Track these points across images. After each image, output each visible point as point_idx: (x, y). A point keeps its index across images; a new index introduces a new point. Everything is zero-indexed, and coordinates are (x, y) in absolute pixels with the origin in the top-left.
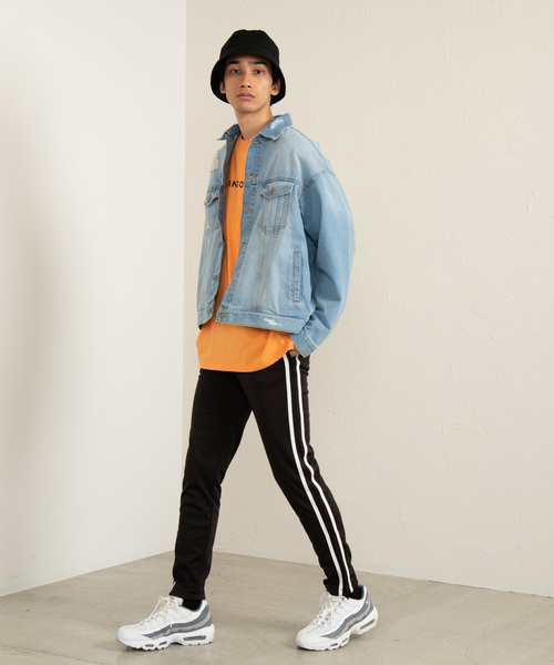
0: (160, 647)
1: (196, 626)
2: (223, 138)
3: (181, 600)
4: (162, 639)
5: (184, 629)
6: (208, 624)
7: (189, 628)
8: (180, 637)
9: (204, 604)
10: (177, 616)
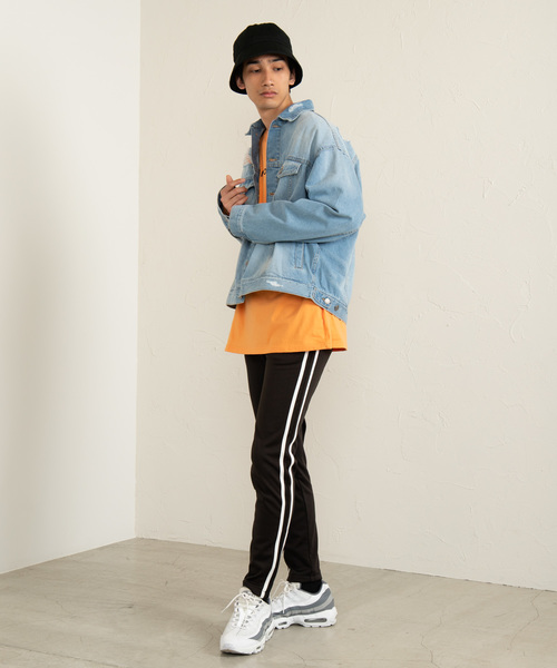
0: (280, 627)
1: (316, 609)
2: (249, 134)
3: (299, 585)
4: (283, 619)
5: (304, 611)
6: (329, 607)
7: (309, 611)
8: (301, 619)
9: (324, 587)
10: (296, 598)
